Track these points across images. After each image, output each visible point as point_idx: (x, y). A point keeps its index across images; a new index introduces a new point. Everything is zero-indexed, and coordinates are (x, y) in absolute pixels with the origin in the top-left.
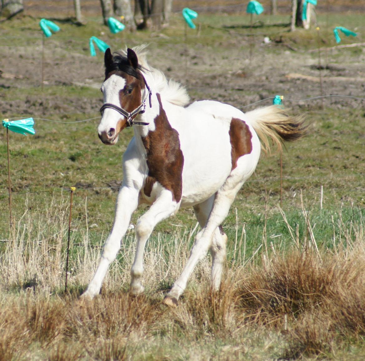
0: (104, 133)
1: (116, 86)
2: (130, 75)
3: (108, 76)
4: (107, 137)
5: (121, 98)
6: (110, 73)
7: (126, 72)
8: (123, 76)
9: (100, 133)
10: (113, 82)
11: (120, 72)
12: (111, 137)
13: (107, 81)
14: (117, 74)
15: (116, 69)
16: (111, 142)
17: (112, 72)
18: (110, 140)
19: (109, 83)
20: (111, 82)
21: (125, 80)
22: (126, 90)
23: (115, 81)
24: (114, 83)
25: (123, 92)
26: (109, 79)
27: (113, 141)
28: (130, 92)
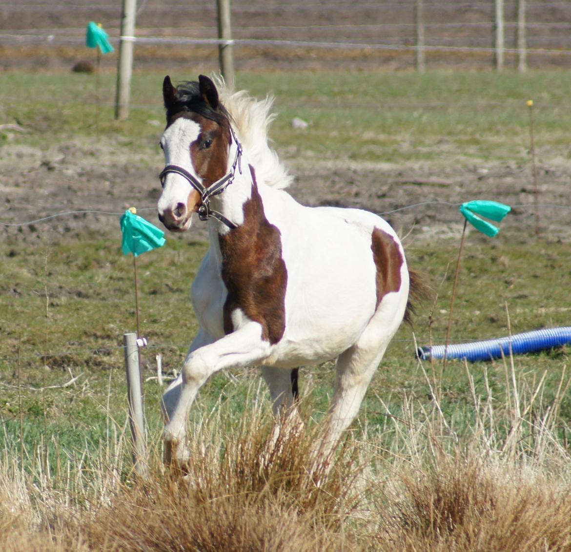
0: (168, 211)
1: (185, 135)
2: (207, 118)
3: (170, 120)
4: (173, 218)
5: (193, 156)
6: (173, 117)
7: (201, 114)
8: (195, 119)
9: (161, 213)
10: (180, 130)
11: (190, 114)
12: (179, 219)
13: (169, 129)
14: (186, 117)
15: (184, 110)
16: (181, 227)
17: (178, 114)
18: (179, 222)
19: (173, 132)
20: (177, 131)
21: (200, 126)
22: (202, 142)
23: (183, 127)
24: (181, 132)
25: (197, 145)
26: (173, 126)
27: (184, 224)
28: (208, 145)
